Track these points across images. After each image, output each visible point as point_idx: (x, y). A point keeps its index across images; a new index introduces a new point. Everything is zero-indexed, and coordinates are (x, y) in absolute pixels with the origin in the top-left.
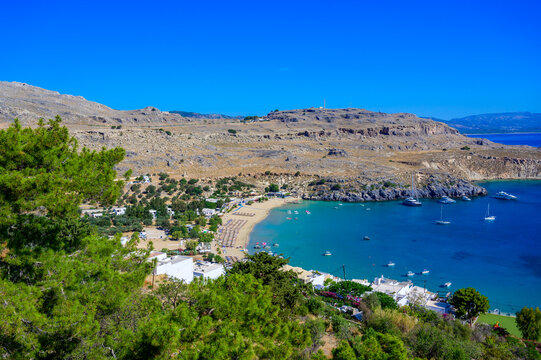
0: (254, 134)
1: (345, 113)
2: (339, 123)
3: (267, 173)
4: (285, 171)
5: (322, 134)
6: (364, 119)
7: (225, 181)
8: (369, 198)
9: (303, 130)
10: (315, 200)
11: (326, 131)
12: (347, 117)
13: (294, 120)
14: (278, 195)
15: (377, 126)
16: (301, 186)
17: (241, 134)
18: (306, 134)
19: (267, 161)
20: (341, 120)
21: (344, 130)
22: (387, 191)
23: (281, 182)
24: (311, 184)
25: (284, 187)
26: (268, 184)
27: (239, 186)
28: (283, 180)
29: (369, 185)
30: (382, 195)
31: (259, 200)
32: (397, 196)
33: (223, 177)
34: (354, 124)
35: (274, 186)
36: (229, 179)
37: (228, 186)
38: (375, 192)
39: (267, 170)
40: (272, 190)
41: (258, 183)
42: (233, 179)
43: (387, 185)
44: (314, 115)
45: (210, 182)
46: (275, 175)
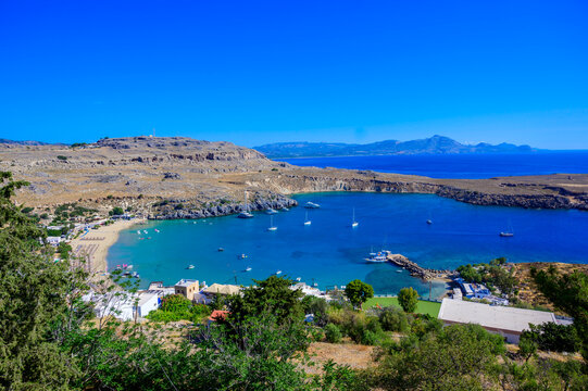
0: (86, 160)
1: (174, 141)
2: (170, 150)
3: (109, 198)
4: (126, 194)
5: (154, 159)
6: (191, 146)
7: (64, 207)
8: (209, 214)
9: (136, 156)
10: (160, 219)
11: (159, 157)
12: (176, 144)
13: (126, 147)
14: (123, 218)
15: (204, 152)
16: (146, 207)
17: (73, 161)
18: (140, 160)
19: (106, 186)
20: (172, 147)
21: (175, 156)
22: (223, 207)
23: (124, 205)
24: (155, 205)
25: (129, 209)
26: (111, 208)
27: (80, 211)
28: (127, 203)
29: (208, 203)
30: (220, 211)
31: (105, 224)
32: (232, 211)
33: (61, 204)
34: (183, 151)
35: (117, 209)
36: (68, 205)
37: (69, 212)
38: (214, 209)
39: (108, 194)
40: (116, 213)
41: (102, 207)
42: (73, 205)
43: (223, 202)
44: (145, 143)
45: (48, 209)
46: (118, 198)
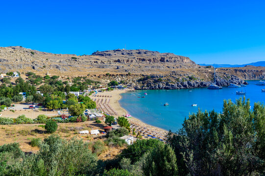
0: (87, 60)
1: (138, 51)
2: (136, 56)
3: (107, 75)
5: (128, 61)
6: (149, 54)
7: (79, 78)
9: (117, 59)
11: (130, 60)
12: (139, 53)
13: (110, 55)
15: (158, 56)
16: (134, 81)
17: (80, 60)
18: (119, 61)
19: (104, 69)
20: (137, 54)
21: (140, 59)
22: (192, 82)
23: (118, 80)
24: (140, 80)
26: (109, 81)
27: (89, 82)
28: (120, 79)
30: (190, 84)
32: (199, 86)
33: (77, 76)
34: (144, 56)
35: (114, 82)
36: (81, 78)
37: (81, 82)
38: (186, 83)
39: (106, 73)
40: (113, 85)
41: (103, 81)
42: (84, 78)
43: (191, 78)
44: (120, 53)
45: (68, 78)
46: (113, 75)
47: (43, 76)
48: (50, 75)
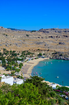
0: (34, 36)
1: (65, 30)
2: (63, 34)
3: (38, 50)
4: (44, 49)
5: (57, 37)
7: (24, 52)
9: (51, 36)
10: (54, 59)
12: (65, 32)
13: (48, 32)
14: (42, 57)
16: (50, 54)
17: (30, 36)
18: (52, 37)
19: (38, 46)
20: (64, 32)
21: (64, 36)
23: (43, 53)
24: (53, 54)
25: (44, 54)
26: (38, 53)
27: (29, 53)
28: (44, 52)
31: (35, 58)
34: (68, 34)
36: (26, 51)
39: (38, 49)
40: (40, 55)
42: (27, 51)
44: (54, 31)
45: (20, 52)
46: (41, 50)
47: (9, 50)
48: (12, 50)
